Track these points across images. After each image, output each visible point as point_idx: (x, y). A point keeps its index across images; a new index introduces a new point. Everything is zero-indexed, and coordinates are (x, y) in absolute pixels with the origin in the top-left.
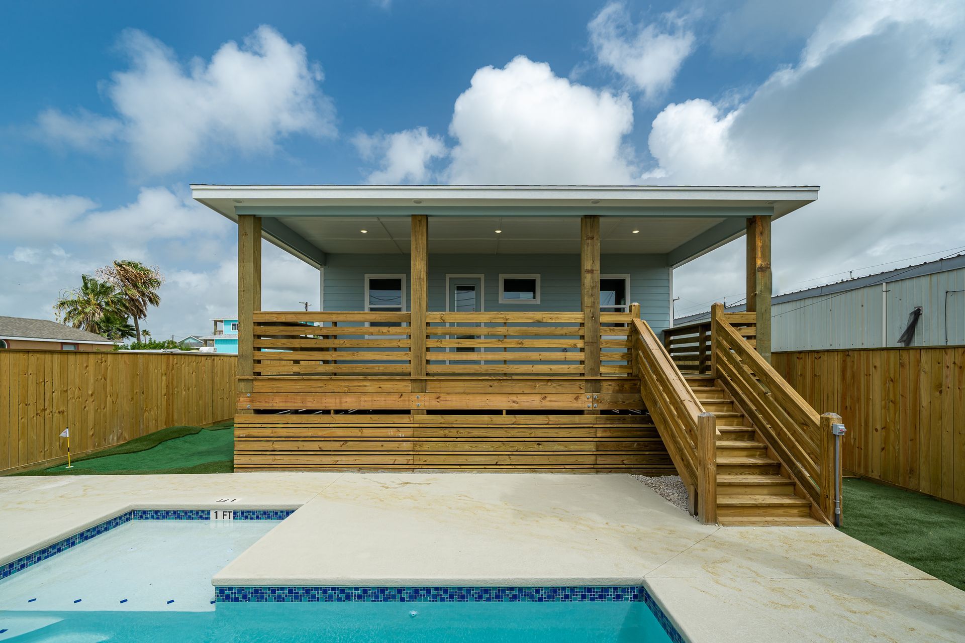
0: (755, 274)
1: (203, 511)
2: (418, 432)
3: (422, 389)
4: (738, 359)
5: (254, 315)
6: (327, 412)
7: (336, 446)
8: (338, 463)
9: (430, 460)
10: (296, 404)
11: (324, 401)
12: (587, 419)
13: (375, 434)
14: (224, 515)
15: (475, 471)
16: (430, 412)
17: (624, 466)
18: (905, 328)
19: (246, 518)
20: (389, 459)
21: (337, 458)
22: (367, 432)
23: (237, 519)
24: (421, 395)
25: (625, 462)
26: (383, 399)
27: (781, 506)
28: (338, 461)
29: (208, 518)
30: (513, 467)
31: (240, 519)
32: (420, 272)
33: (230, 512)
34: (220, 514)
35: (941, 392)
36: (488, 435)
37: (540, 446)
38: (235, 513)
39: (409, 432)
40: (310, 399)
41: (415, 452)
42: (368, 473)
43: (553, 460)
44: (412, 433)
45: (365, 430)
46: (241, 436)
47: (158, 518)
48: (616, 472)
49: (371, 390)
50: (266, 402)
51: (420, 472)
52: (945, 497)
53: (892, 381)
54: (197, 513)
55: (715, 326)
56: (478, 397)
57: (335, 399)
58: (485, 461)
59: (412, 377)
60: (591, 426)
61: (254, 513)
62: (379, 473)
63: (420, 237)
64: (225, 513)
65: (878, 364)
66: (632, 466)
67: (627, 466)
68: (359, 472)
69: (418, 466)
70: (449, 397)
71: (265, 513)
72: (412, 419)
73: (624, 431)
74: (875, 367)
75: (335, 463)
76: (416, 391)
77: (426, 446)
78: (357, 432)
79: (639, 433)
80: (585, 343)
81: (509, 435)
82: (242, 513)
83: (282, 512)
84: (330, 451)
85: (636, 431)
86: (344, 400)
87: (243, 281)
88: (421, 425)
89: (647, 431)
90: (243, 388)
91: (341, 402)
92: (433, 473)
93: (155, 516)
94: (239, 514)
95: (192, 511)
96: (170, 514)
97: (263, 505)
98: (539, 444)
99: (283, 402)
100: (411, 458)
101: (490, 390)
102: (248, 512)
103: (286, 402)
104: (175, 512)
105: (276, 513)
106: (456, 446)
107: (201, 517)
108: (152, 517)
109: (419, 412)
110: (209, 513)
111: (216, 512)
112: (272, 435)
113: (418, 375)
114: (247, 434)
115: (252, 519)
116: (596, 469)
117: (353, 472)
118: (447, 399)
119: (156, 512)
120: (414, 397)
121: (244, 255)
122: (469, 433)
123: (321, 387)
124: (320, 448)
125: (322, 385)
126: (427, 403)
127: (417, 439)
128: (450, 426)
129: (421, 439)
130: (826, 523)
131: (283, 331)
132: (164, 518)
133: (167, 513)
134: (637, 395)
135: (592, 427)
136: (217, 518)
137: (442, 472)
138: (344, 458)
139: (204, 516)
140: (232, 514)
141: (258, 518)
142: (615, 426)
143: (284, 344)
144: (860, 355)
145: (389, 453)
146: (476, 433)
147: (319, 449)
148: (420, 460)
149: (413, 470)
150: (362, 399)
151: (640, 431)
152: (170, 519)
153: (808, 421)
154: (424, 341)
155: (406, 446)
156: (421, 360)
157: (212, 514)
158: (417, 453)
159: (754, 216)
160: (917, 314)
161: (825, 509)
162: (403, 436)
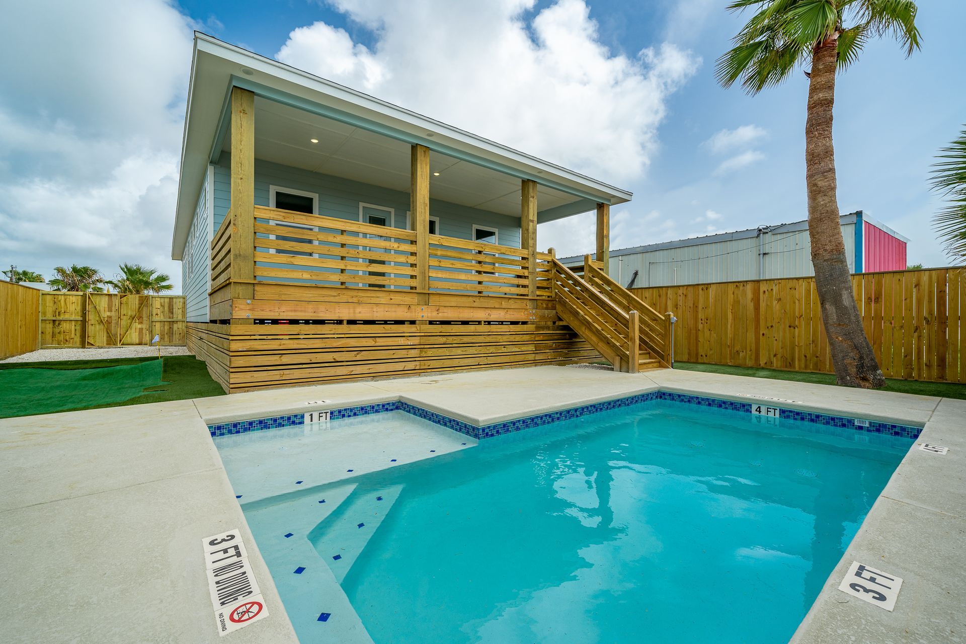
0: (603, 239)
1: (296, 416)
2: (424, 340)
3: (426, 302)
4: (608, 289)
5: (256, 209)
6: (340, 322)
7: (350, 356)
8: (353, 373)
9: (433, 364)
10: (307, 314)
11: (337, 311)
12: (529, 328)
13: (388, 343)
14: (320, 417)
15: (465, 371)
16: (431, 323)
17: (549, 360)
18: (630, 281)
19: (344, 416)
20: (400, 366)
21: (351, 368)
22: (381, 342)
23: (334, 419)
24: (424, 307)
25: (549, 358)
26: (393, 310)
27: (645, 364)
28: (352, 371)
29: (301, 423)
30: (489, 366)
31: (338, 418)
32: (424, 197)
33: (326, 413)
34: (315, 415)
35: (677, 308)
36: (473, 341)
37: (505, 349)
38: (332, 413)
39: (416, 341)
40: (322, 307)
41: (421, 359)
42: (381, 380)
43: (512, 359)
44: (419, 341)
45: (378, 339)
46: (240, 349)
47: (238, 432)
48: (545, 365)
49: (383, 301)
50: (270, 311)
51: (425, 375)
52: (679, 360)
53: (654, 304)
54: (289, 418)
55: (588, 268)
56: (467, 310)
57: (349, 308)
58: (472, 362)
59: (418, 291)
60: (532, 332)
61: (351, 410)
62: (390, 379)
63: (425, 166)
64: (321, 415)
65: (647, 296)
66: (553, 360)
67: (550, 360)
68: (372, 380)
69: (423, 371)
70: (445, 310)
71: (362, 409)
72: (418, 328)
73: (549, 336)
74: (646, 298)
75: (349, 374)
76: (421, 303)
77: (430, 353)
78: (370, 342)
79: (556, 337)
80: (529, 272)
81: (487, 341)
82: (340, 412)
83: (378, 405)
84: (343, 362)
85: (555, 336)
86: (358, 310)
87: (241, 167)
88: (426, 334)
89: (561, 336)
90: (241, 293)
91: (354, 313)
92: (435, 375)
93: (234, 430)
94: (337, 413)
95: (282, 418)
96: (254, 425)
97: (362, 401)
98: (504, 347)
99: (292, 311)
100: (418, 363)
101: (475, 305)
102: (345, 410)
103: (295, 311)
104: (261, 422)
105: (373, 407)
106: (452, 351)
107: (294, 423)
108: (230, 432)
109: (423, 322)
110: (303, 417)
111: (311, 415)
112: (281, 348)
113: (423, 289)
114: (249, 347)
115: (349, 416)
116: (536, 363)
117: (367, 381)
118: (445, 311)
119: (235, 425)
120: (419, 308)
121: (241, 135)
122: (461, 340)
123: (335, 296)
124: (334, 359)
125: (336, 295)
126: (429, 315)
127: (422, 346)
128: (448, 334)
129: (426, 346)
130: (669, 368)
131: (290, 232)
132: (245, 430)
133: (251, 424)
134: (554, 311)
135: (533, 334)
136: (312, 421)
137: (442, 374)
138: (358, 368)
139: (297, 421)
140: (329, 415)
141: (355, 414)
142: (545, 332)
143: (292, 247)
144: (638, 291)
145: (401, 360)
146: (466, 339)
147: (333, 361)
148: (425, 365)
149: (419, 374)
150: (375, 310)
151: (557, 336)
152: (254, 430)
153: (657, 318)
154: (428, 259)
155: (413, 353)
156: (425, 277)
157: (307, 418)
158: (423, 359)
159: (602, 203)
160: (636, 274)
161: (667, 361)
162: (412, 344)
